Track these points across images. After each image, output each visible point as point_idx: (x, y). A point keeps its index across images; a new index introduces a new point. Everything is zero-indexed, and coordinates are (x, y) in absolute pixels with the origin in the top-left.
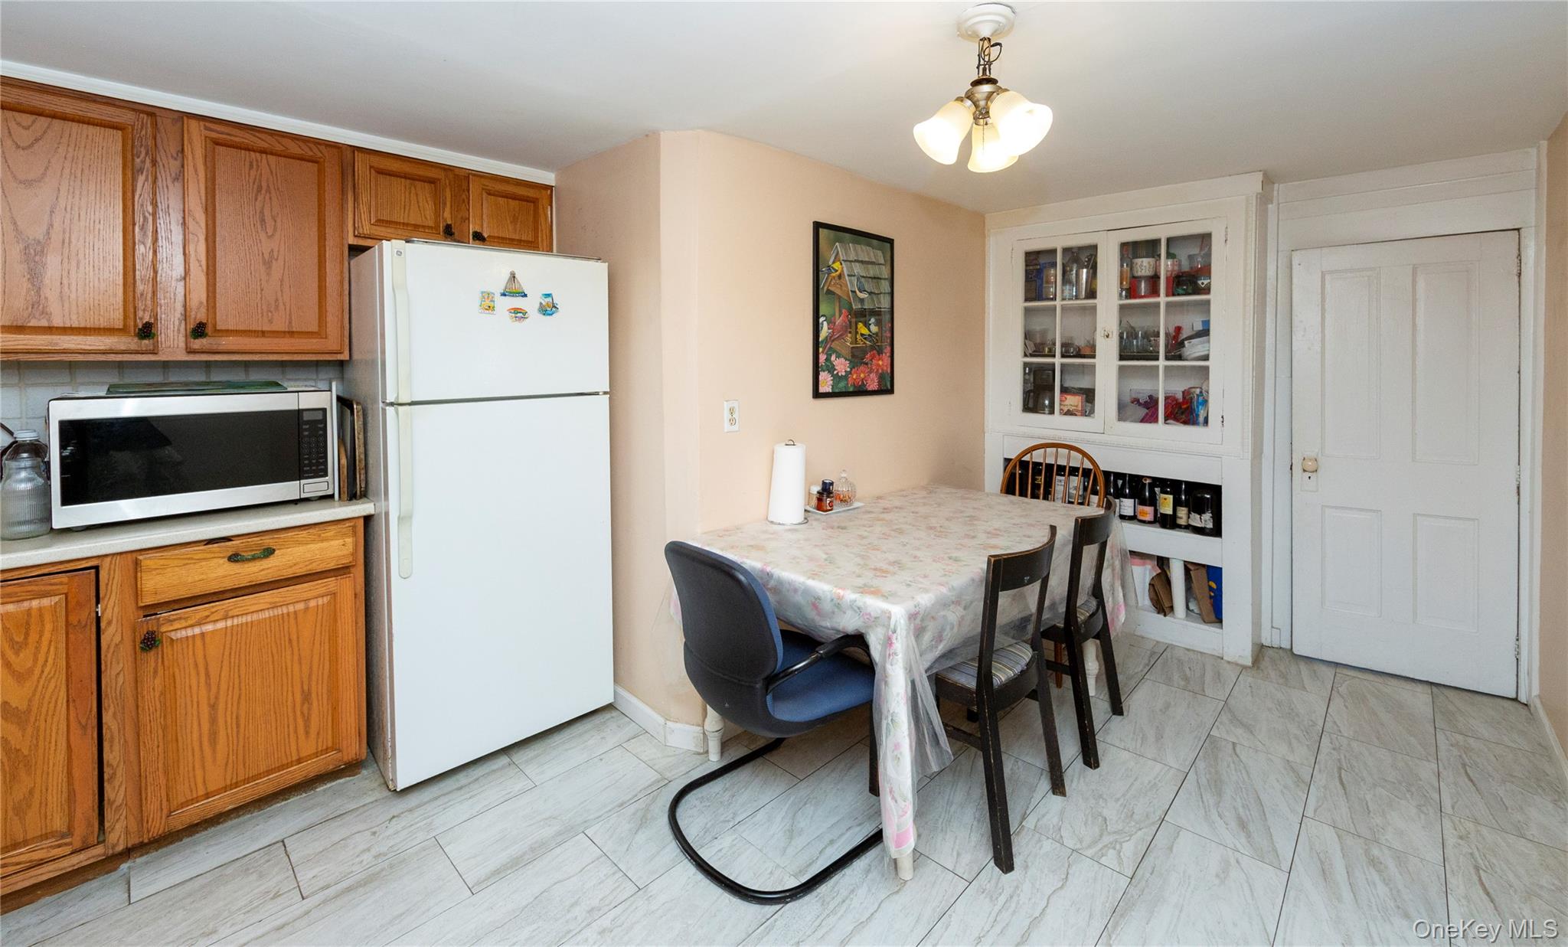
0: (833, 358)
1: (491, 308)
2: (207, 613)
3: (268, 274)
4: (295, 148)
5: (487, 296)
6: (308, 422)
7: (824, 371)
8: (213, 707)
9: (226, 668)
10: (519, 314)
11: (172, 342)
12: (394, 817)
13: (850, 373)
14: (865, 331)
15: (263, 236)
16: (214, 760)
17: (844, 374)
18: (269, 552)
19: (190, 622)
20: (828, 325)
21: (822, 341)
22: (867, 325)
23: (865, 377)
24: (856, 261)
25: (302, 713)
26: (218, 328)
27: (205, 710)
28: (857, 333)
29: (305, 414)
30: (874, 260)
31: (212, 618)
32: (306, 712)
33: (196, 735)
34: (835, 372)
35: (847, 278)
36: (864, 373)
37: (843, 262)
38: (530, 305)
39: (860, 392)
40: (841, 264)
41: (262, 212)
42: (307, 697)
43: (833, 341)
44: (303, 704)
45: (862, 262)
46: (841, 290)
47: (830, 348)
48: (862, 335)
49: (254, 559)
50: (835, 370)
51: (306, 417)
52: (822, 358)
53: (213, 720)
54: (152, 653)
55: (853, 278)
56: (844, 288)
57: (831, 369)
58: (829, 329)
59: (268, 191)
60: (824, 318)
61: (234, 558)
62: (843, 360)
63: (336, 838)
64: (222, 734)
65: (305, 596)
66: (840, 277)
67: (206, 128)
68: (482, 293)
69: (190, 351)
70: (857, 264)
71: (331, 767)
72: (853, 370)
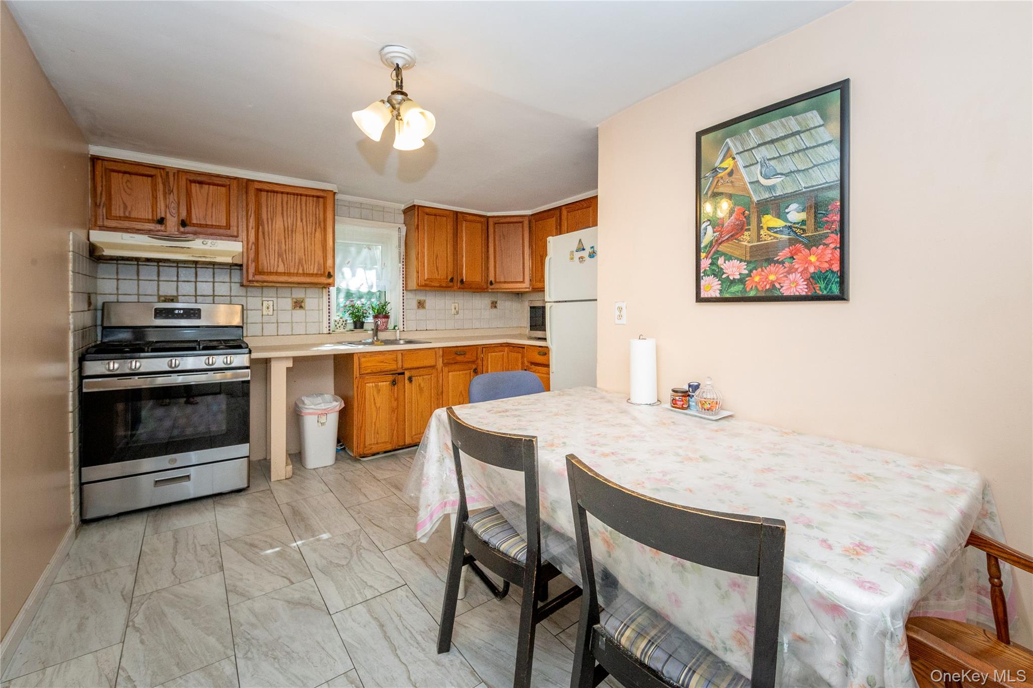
0: (721, 261)
7: (708, 276)
13: (749, 275)
14: (779, 223)
17: (738, 277)
20: (713, 228)
21: (706, 247)
23: (778, 279)
24: (759, 145)
28: (760, 228)
30: (798, 128)
34: (724, 276)
35: (743, 171)
36: (776, 273)
37: (738, 157)
39: (771, 297)
40: (734, 158)
43: (720, 244)
45: (772, 142)
46: (733, 186)
47: (717, 252)
48: (769, 229)
50: (724, 273)
52: (705, 263)
55: (752, 168)
56: (737, 184)
57: (717, 273)
60: (709, 223)
62: (736, 262)
70: (763, 148)
72: (754, 271)
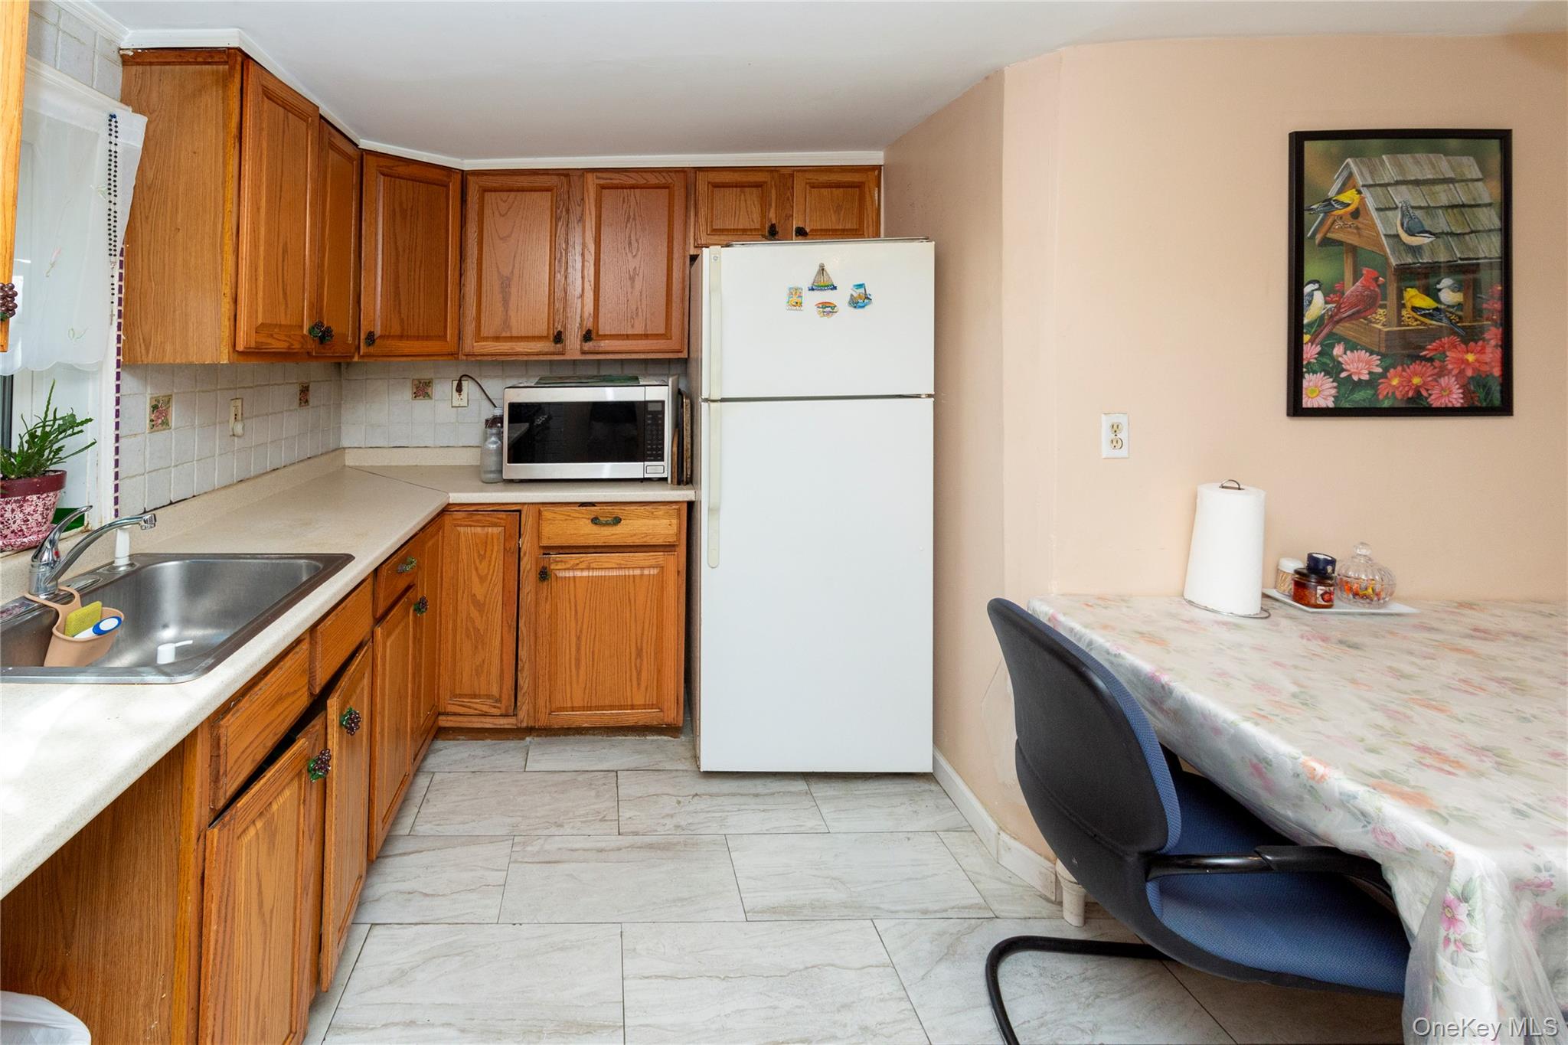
0: (1338, 350)
1: (798, 304)
2: (577, 561)
3: (632, 287)
4: (653, 180)
5: (795, 292)
6: (651, 413)
7: (1315, 372)
8: (579, 638)
9: (587, 611)
10: (827, 308)
11: (573, 345)
12: (697, 795)
13: (1384, 375)
14: (1425, 302)
15: (630, 255)
16: (578, 681)
17: (1366, 377)
18: (617, 521)
19: (568, 566)
21: (1311, 324)
22: (1432, 293)
23: (1425, 383)
24: (1397, 183)
25: (636, 665)
26: (600, 333)
27: (574, 639)
29: (649, 405)
30: (1451, 175)
31: (581, 566)
32: (638, 665)
33: (568, 657)
34: (1343, 375)
35: (1374, 214)
36: (1422, 375)
38: (840, 298)
39: (1416, 408)
40: (1359, 192)
41: (630, 237)
42: (639, 653)
43: (1338, 322)
44: (636, 659)
45: (1417, 183)
46: (1360, 235)
47: (1331, 335)
48: (1415, 309)
49: (607, 524)
50: (1343, 370)
51: (651, 408)
52: (1310, 352)
53: (578, 649)
54: (545, 583)
55: (1390, 213)
56: (1365, 233)
57: (1333, 369)
58: (1326, 303)
59: (634, 219)
60: (1317, 286)
61: (595, 521)
62: (1364, 354)
63: (652, 791)
64: (583, 663)
65: (642, 564)
66: (1356, 214)
67: (597, 178)
68: (790, 289)
69: (583, 353)
70: (1403, 188)
71: (655, 723)
72: (1392, 370)
